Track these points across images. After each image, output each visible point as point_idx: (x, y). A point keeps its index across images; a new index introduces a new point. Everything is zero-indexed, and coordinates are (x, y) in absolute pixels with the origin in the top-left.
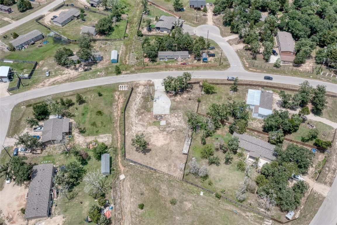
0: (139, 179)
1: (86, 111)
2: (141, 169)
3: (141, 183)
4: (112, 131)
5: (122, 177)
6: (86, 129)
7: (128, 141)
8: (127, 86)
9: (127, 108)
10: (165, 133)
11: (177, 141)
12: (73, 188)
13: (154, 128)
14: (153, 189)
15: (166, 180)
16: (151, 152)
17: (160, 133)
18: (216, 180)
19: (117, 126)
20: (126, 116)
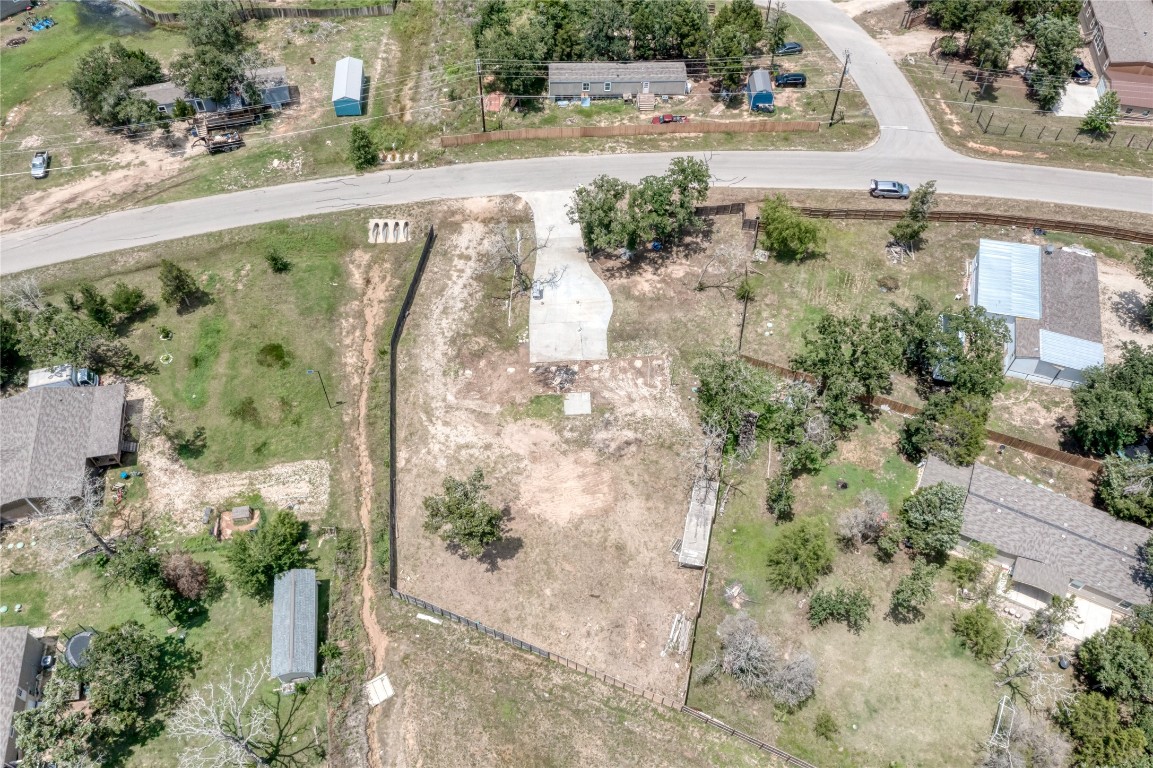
0: (462, 702)
1: (209, 347)
2: (474, 648)
3: (475, 724)
4: (332, 447)
5: (379, 690)
6: (208, 433)
7: (408, 498)
8: (406, 224)
9: (405, 332)
10: (589, 455)
11: (648, 498)
12: (131, 753)
13: (533, 431)
14: (537, 757)
15: (598, 710)
16: (520, 555)
17: (564, 453)
18: (852, 709)
19: (355, 421)
20: (400, 367)
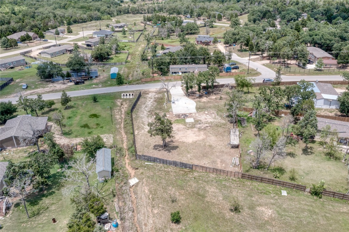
0: (164, 181)
1: (74, 115)
2: (166, 169)
3: (169, 186)
4: (113, 131)
5: (133, 181)
6: (73, 131)
7: (139, 140)
8: (132, 95)
10: (195, 129)
11: (216, 136)
13: (177, 126)
14: (193, 192)
15: (212, 181)
16: (178, 149)
17: (188, 129)
18: (300, 174)
19: (120, 128)
20: (134, 117)
